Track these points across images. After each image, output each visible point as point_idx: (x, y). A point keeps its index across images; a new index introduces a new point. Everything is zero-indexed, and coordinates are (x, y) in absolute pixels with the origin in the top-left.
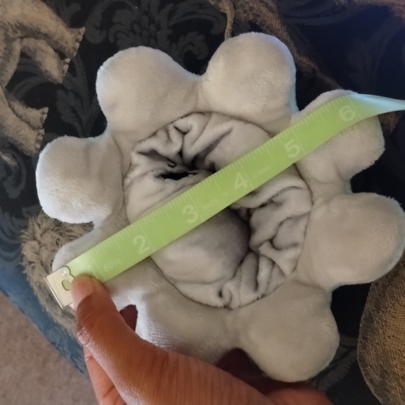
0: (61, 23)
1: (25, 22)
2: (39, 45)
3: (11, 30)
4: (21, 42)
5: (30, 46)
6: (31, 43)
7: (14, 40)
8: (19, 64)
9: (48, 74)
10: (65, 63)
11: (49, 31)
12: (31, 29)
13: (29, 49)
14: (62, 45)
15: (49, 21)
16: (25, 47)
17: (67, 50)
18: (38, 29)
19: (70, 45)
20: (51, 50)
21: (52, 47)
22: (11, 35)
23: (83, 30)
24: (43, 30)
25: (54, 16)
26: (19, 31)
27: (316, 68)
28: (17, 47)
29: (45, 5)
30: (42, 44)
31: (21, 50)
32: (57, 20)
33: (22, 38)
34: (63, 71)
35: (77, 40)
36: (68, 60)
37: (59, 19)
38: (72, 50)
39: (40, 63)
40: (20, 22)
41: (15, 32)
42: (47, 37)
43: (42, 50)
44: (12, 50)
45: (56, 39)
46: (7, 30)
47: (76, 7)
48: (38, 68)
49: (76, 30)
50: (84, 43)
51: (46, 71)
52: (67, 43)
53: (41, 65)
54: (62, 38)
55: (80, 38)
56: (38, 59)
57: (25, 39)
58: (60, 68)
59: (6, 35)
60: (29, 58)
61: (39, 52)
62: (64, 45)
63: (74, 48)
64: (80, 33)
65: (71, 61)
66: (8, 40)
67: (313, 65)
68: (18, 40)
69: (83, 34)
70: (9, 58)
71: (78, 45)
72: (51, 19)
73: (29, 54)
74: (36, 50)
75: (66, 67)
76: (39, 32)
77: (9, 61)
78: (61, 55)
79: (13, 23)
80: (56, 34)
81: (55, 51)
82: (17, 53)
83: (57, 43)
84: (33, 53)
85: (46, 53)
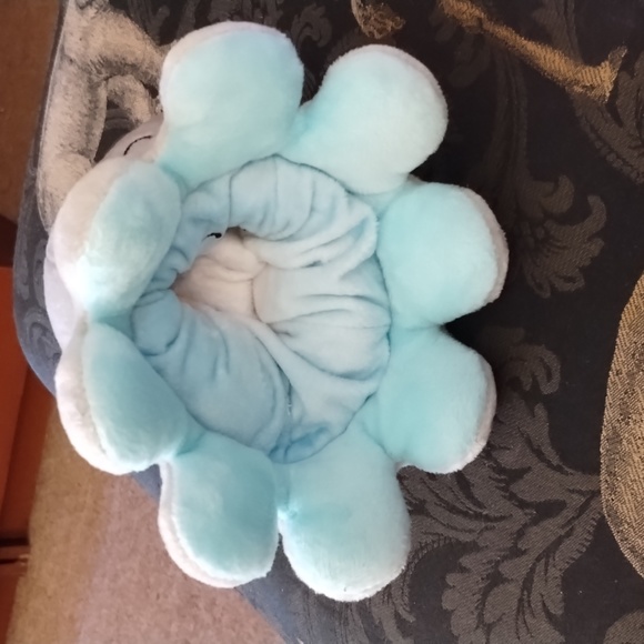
0: (148, 42)
1: (109, 54)
2: (126, 83)
3: (94, 71)
4: (106, 86)
5: (117, 89)
6: (117, 83)
7: (98, 85)
10: (157, 102)
11: (136, 59)
12: (116, 63)
13: (116, 95)
14: (152, 77)
15: (135, 43)
16: (111, 92)
18: (124, 59)
20: (140, 88)
21: (141, 81)
22: (95, 79)
24: (130, 60)
25: (140, 34)
26: (103, 70)
27: (483, 16)
28: (103, 94)
29: (129, 20)
30: (129, 82)
32: (144, 39)
33: (107, 79)
37: (146, 36)
39: (129, 110)
40: (104, 55)
41: (99, 72)
42: (134, 67)
43: (130, 90)
44: (97, 100)
45: (144, 68)
46: (90, 73)
47: (164, 11)
48: (128, 119)
53: (131, 114)
54: (152, 65)
56: (127, 105)
57: (110, 80)
58: (152, 111)
59: (90, 80)
60: (116, 106)
61: (127, 94)
62: (155, 74)
66: (93, 87)
68: (104, 84)
70: (95, 114)
72: (137, 39)
73: (116, 101)
74: (123, 92)
76: (126, 64)
77: (95, 119)
78: (153, 91)
79: (95, 60)
80: (144, 60)
81: (146, 86)
82: (103, 105)
83: (146, 74)
84: (122, 98)
85: (135, 92)
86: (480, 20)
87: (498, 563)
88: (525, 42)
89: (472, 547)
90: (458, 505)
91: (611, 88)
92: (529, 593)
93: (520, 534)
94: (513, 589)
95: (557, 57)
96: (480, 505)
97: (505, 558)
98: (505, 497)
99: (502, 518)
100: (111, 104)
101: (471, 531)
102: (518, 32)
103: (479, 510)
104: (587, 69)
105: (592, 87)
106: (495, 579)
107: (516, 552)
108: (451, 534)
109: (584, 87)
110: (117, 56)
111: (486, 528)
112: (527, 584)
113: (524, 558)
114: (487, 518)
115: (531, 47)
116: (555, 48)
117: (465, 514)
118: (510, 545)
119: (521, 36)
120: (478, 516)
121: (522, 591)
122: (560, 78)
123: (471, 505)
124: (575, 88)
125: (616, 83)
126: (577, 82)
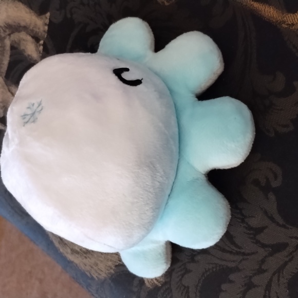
0: (33, 14)
1: (10, 22)
2: (21, 36)
3: (2, 31)
4: (9, 38)
5: (16, 40)
6: (16, 36)
7: (4, 38)
8: (11, 56)
9: (30, 57)
10: (40, 45)
11: (26, 23)
12: (15, 26)
13: (16, 42)
14: (36, 31)
15: (25, 15)
16: (13, 41)
17: (40, 34)
18: (19, 24)
19: (42, 29)
20: (29, 38)
21: (30, 35)
23: (48, 15)
24: (23, 24)
25: (28, 10)
26: (7, 30)
28: (8, 43)
30: (23, 35)
31: (11, 45)
32: (30, 13)
33: (9, 35)
34: (40, 52)
35: (46, 24)
36: (42, 42)
37: (32, 11)
38: (43, 33)
39: (24, 50)
40: (7, 22)
41: (5, 31)
42: (25, 28)
43: (24, 40)
44: (5, 46)
45: (31, 28)
49: (43, 16)
50: (51, 25)
51: (29, 55)
52: (39, 29)
53: (25, 52)
54: (36, 25)
55: (47, 21)
56: (22, 47)
57: (12, 35)
58: (37, 50)
60: (16, 49)
61: (22, 42)
62: (38, 30)
63: (44, 31)
64: (46, 18)
65: (44, 43)
66: (1, 40)
68: (8, 37)
69: (48, 18)
70: (4, 53)
71: (46, 28)
72: (27, 13)
73: (15, 46)
74: (20, 41)
75: (41, 48)
76: (20, 26)
77: (4, 56)
78: (36, 39)
80: (31, 23)
81: (33, 37)
82: (8, 48)
83: (32, 31)
84: (19, 44)
85: (27, 41)
100: (13, 48)
110: (15, 22)
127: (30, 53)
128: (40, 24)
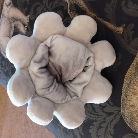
1: (14, 16)
2: (18, 23)
3: (11, 20)
6: (16, 23)
7: (12, 23)
8: (14, 30)
10: (25, 28)
11: (20, 18)
12: (16, 18)
13: (16, 25)
15: (20, 15)
17: (25, 23)
19: (26, 21)
20: (21, 24)
22: (11, 22)
23: (29, 16)
24: (19, 18)
25: (21, 13)
26: (13, 20)
27: (96, 15)
28: (13, 25)
29: (18, 10)
30: (19, 23)
33: (14, 22)
34: (25, 30)
35: (28, 20)
36: (26, 26)
37: (23, 14)
38: (27, 23)
39: (19, 29)
40: (13, 17)
41: (12, 20)
42: (20, 20)
44: (12, 26)
45: (22, 20)
46: (10, 20)
47: (26, 9)
48: (19, 30)
49: (27, 16)
50: (30, 20)
51: (21, 31)
52: (25, 21)
54: (24, 19)
55: (29, 18)
56: (19, 28)
57: (15, 22)
58: (24, 29)
59: (10, 22)
60: (16, 28)
61: (19, 26)
62: (25, 22)
63: (27, 22)
64: (28, 17)
66: (10, 23)
67: (94, 15)
70: (11, 29)
73: (16, 26)
74: (18, 25)
75: (26, 29)
76: (18, 19)
78: (24, 25)
79: (11, 17)
80: (22, 18)
81: (23, 24)
82: (13, 27)
83: (23, 21)
84: (17, 26)
85: (20, 25)
86: (95, 16)
87: (101, 124)
88: (104, 21)
89: (95, 121)
90: (92, 113)
91: (122, 32)
92: (107, 130)
93: (105, 118)
94: (104, 129)
95: (111, 25)
96: (97, 113)
97: (102, 123)
98: (102, 111)
99: (101, 115)
101: (95, 118)
102: (103, 19)
103: (97, 114)
104: (117, 28)
105: (118, 31)
106: (100, 127)
107: (104, 122)
108: (91, 118)
109: (117, 31)
111: (98, 117)
112: (107, 128)
113: (106, 123)
114: (98, 115)
115: (106, 22)
116: (111, 23)
117: (94, 114)
118: (103, 120)
119: (104, 20)
120: (96, 115)
121: (106, 129)
122: (112, 29)
123: (95, 113)
124: (115, 31)
125: (123, 31)
126: (115, 30)
127: (21, 30)
128: (26, 19)
